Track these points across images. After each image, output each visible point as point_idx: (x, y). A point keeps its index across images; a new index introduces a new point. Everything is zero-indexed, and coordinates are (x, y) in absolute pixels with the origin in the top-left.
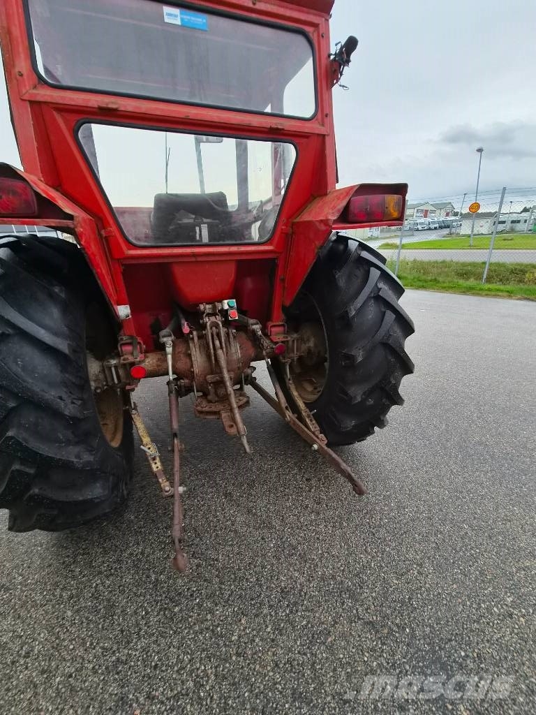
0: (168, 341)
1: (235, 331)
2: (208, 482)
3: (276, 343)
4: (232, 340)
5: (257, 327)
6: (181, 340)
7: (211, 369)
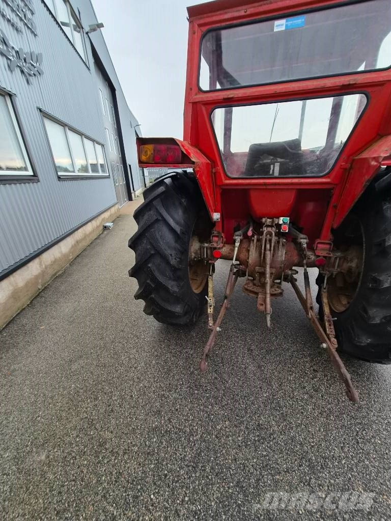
0: (238, 239)
1: (285, 241)
2: (241, 337)
3: (319, 256)
4: (280, 246)
5: (304, 241)
6: (247, 240)
7: (260, 263)
